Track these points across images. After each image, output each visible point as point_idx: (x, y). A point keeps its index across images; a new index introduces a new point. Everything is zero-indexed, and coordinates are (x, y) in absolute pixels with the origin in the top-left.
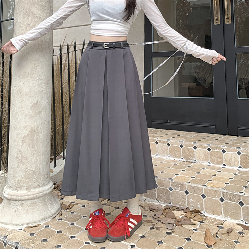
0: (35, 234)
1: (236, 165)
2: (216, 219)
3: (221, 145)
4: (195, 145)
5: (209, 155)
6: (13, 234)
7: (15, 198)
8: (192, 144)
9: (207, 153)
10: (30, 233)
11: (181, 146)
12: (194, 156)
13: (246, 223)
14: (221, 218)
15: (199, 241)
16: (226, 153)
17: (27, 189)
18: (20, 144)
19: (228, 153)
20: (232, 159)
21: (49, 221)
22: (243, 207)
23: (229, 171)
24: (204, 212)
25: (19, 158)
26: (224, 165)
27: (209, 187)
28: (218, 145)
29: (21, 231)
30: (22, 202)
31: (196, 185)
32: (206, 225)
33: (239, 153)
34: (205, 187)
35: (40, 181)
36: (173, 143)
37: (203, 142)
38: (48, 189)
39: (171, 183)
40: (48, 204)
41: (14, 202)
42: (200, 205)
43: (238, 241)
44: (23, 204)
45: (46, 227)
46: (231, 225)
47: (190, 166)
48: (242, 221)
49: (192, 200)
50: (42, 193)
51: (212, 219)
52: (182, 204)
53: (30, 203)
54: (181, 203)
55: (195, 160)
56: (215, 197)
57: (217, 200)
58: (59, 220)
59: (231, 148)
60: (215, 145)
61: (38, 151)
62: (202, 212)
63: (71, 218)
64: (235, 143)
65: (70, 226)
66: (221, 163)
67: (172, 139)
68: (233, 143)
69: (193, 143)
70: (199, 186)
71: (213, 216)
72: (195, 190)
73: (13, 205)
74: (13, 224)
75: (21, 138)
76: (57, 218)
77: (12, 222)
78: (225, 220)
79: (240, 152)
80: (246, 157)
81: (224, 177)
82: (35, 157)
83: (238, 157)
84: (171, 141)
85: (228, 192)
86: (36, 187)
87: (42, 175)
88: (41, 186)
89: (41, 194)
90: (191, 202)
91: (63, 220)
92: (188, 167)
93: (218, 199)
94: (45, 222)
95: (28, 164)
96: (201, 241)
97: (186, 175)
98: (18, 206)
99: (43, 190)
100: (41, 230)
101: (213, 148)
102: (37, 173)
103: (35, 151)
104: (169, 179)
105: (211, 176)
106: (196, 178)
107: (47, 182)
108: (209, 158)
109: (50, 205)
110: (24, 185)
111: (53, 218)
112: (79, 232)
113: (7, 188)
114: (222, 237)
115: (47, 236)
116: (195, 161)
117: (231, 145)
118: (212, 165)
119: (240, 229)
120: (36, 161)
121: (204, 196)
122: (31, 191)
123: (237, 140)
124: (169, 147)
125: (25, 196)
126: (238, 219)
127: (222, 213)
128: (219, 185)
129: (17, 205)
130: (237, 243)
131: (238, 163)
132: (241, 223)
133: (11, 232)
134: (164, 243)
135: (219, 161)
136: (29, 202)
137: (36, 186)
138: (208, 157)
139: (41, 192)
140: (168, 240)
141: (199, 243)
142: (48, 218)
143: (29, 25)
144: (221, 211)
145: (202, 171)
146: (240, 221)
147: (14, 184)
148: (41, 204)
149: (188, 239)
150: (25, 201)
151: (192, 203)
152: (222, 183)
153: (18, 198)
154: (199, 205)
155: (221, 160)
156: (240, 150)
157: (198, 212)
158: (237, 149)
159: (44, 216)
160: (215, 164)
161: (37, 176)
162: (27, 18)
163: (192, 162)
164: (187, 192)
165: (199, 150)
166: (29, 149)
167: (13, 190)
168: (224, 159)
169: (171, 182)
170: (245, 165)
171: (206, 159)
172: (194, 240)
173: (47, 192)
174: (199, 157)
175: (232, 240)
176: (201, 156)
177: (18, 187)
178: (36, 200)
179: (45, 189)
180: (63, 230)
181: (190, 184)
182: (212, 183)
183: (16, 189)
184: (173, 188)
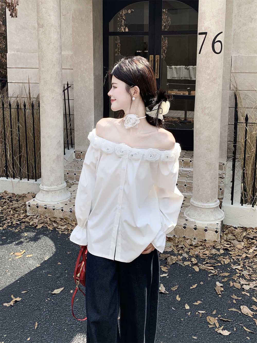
17: (57, 185)
30: (55, 191)
35: (62, 181)
40: (66, 192)
41: (51, 192)
50: (64, 187)
74: (53, 202)
86: (60, 184)
95: (56, 173)
100: (68, 203)
102: (61, 177)
110: (55, 183)
122: (59, 186)
125: (56, 189)
129: (53, 193)
136: (58, 191)
143: (53, 98)
147: (49, 184)
148: (64, 192)
153: (54, 190)
162: (52, 94)
166: (57, 166)
167: (49, 186)
178: (62, 190)
183: (51, 186)
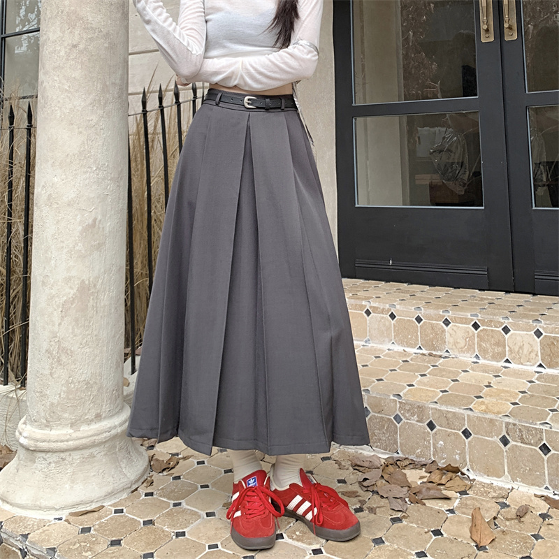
0: (92, 528)
1: (533, 361)
2: (494, 485)
3: (500, 314)
4: (447, 316)
5: (476, 340)
6: (41, 531)
7: (44, 445)
8: (441, 313)
9: (471, 334)
10: (81, 527)
11: (419, 319)
12: (445, 342)
13: (556, 492)
14: (503, 483)
15: (460, 537)
16: (512, 335)
17: (72, 425)
18: (56, 320)
19: (515, 334)
20: (525, 347)
21: (123, 498)
22: (548, 456)
23: (518, 374)
24: (468, 470)
25: (54, 352)
26: (507, 361)
27: (477, 413)
28: (495, 315)
29: (60, 524)
30: (62, 455)
31: (450, 409)
32: (473, 499)
33: (538, 334)
34: (469, 413)
35: (102, 406)
36: (403, 311)
37: (462, 309)
38: (121, 425)
39: (398, 405)
40: (119, 458)
41: (43, 455)
42: (459, 454)
43: (541, 534)
44: (63, 460)
45: (116, 512)
46: (524, 498)
47: (437, 364)
48: (547, 488)
49: (441, 442)
50: (108, 434)
51: (486, 485)
52: (421, 452)
53: (79, 457)
54: (419, 450)
55: (447, 351)
56: (489, 434)
57: (494, 442)
58: (147, 495)
59: (522, 322)
60: (488, 316)
61: (96, 336)
62: (464, 470)
63: (172, 491)
64: (530, 310)
65: (171, 510)
66: (501, 358)
67: (400, 304)
68: (525, 309)
69: (443, 312)
70: (457, 410)
71: (486, 480)
72: (449, 420)
73: (40, 464)
74: (40, 508)
75: (58, 306)
76: (142, 491)
77: (38, 503)
78: (513, 488)
79: (541, 330)
80: (553, 343)
81: (508, 389)
82: (91, 349)
83: (537, 342)
84: (398, 307)
85: (517, 422)
86: (92, 421)
87: (106, 392)
88: (105, 418)
89: (105, 435)
90: (440, 448)
91: (155, 496)
92: (432, 368)
93: (497, 439)
94: (113, 502)
95: (73, 366)
96: (463, 537)
97: (430, 387)
98: (53, 465)
99: (108, 426)
100: (106, 519)
101: (484, 323)
102: (96, 387)
103: (89, 337)
104: (394, 395)
105: (481, 386)
106: (450, 392)
107: (119, 408)
108: (476, 346)
109: (124, 460)
110: (66, 415)
111: (132, 492)
112: (192, 523)
113: (25, 423)
114: (506, 526)
115: (120, 532)
116: (447, 354)
117: (520, 314)
118: (482, 361)
119: (544, 507)
120: (93, 360)
121: (467, 434)
122: (81, 429)
123: (534, 303)
124: (393, 322)
125: (67, 441)
126: (538, 486)
127: (506, 473)
128: (496, 407)
129: (50, 463)
130: (537, 539)
131: (537, 355)
132: (545, 494)
133: (37, 525)
134: (387, 543)
135: (498, 353)
136: (76, 456)
137: (93, 417)
138: (474, 344)
139: (106, 432)
140: (395, 537)
141: (459, 540)
142: (120, 491)
144: (504, 467)
145: (462, 377)
146: (543, 488)
147: (43, 414)
148: (104, 460)
149: (437, 533)
150: (68, 453)
151: (442, 450)
152: (504, 402)
153: (53, 445)
154: (457, 454)
155: (500, 349)
156: (540, 327)
157: (456, 470)
158: (535, 325)
159: (112, 487)
160: (489, 360)
161: (95, 393)
163: (440, 357)
164: (431, 426)
165: (455, 328)
167: (40, 427)
168: (507, 347)
169: (398, 403)
170: (551, 361)
171: (470, 348)
172: (448, 535)
173: (119, 430)
174: (456, 343)
175: (527, 531)
176: (458, 341)
177: (51, 420)
178: (93, 450)
179: (113, 425)
180: (157, 518)
181: (437, 406)
182: (483, 403)
183: (48, 425)
184: (402, 417)
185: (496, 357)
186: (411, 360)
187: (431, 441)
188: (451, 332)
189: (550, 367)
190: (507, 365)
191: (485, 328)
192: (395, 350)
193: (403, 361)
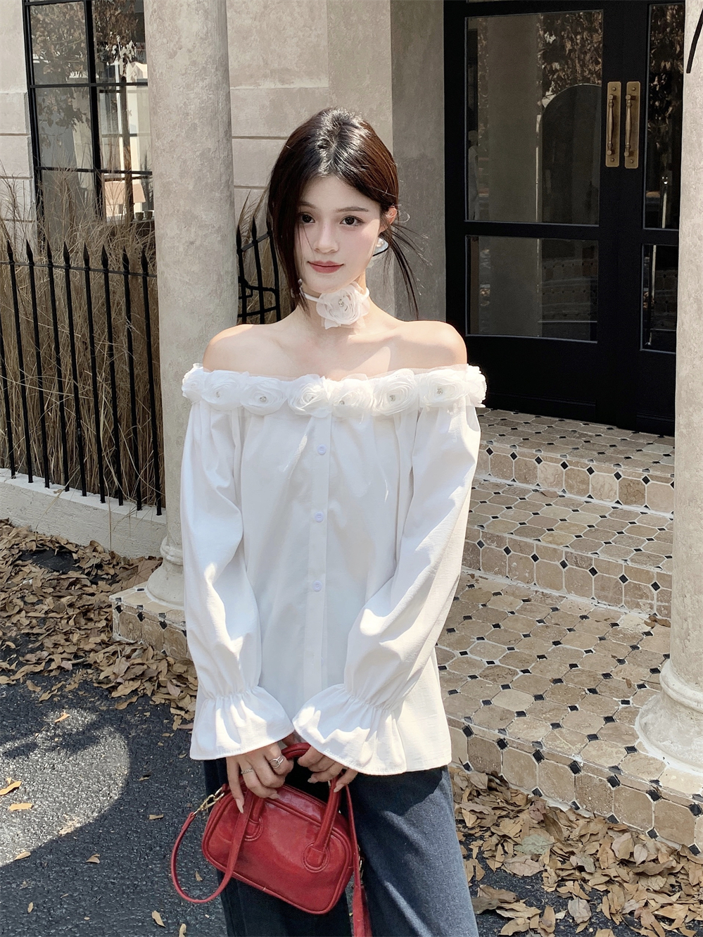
1: (613, 499)
2: (552, 595)
3: (587, 457)
4: (539, 455)
5: (564, 477)
9: (559, 472)
11: (514, 456)
12: (537, 477)
16: (595, 475)
19: (598, 475)
20: (606, 486)
22: (595, 576)
23: (595, 509)
24: (535, 585)
26: (590, 497)
27: (543, 543)
28: (581, 458)
31: (524, 539)
32: (533, 605)
33: (618, 476)
34: (537, 542)
37: (554, 449)
39: (481, 534)
42: (529, 573)
43: (575, 628)
47: (525, 497)
48: (593, 598)
49: (515, 564)
51: (547, 595)
54: (497, 569)
55: (538, 485)
56: (553, 559)
57: (556, 565)
59: (606, 465)
60: (575, 458)
62: (532, 584)
64: (620, 452)
66: (585, 494)
67: (497, 441)
68: (616, 450)
69: (536, 451)
70: (528, 540)
71: (548, 591)
72: (522, 547)
79: (620, 473)
80: (629, 484)
81: (578, 523)
83: (616, 483)
84: (495, 444)
85: (574, 552)
90: (514, 568)
92: (520, 500)
93: (558, 563)
96: (515, 629)
97: (512, 519)
101: (571, 463)
104: (478, 526)
105: (557, 520)
106: (528, 525)
108: (564, 482)
114: (551, 623)
116: (537, 488)
117: (607, 457)
118: (567, 495)
121: (535, 558)
123: (629, 443)
124: (490, 456)
126: (587, 597)
127: (564, 587)
128: (562, 539)
130: (571, 632)
131: (615, 493)
135: (581, 490)
138: (562, 481)
141: (512, 631)
144: (562, 582)
145: (544, 510)
149: (497, 626)
151: (516, 569)
152: (570, 535)
154: (527, 572)
155: (584, 487)
156: (620, 470)
158: (615, 468)
160: (574, 495)
163: (531, 490)
164: (507, 551)
165: (546, 466)
168: (590, 485)
169: (481, 532)
170: (627, 499)
171: (558, 484)
174: (546, 479)
176: (548, 477)
181: (514, 537)
182: (552, 535)
184: (484, 543)
185: (580, 493)
186: (503, 493)
187: (507, 562)
188: (543, 469)
189: (625, 504)
190: (590, 500)
191: (573, 467)
192: (491, 481)
193: (495, 493)
